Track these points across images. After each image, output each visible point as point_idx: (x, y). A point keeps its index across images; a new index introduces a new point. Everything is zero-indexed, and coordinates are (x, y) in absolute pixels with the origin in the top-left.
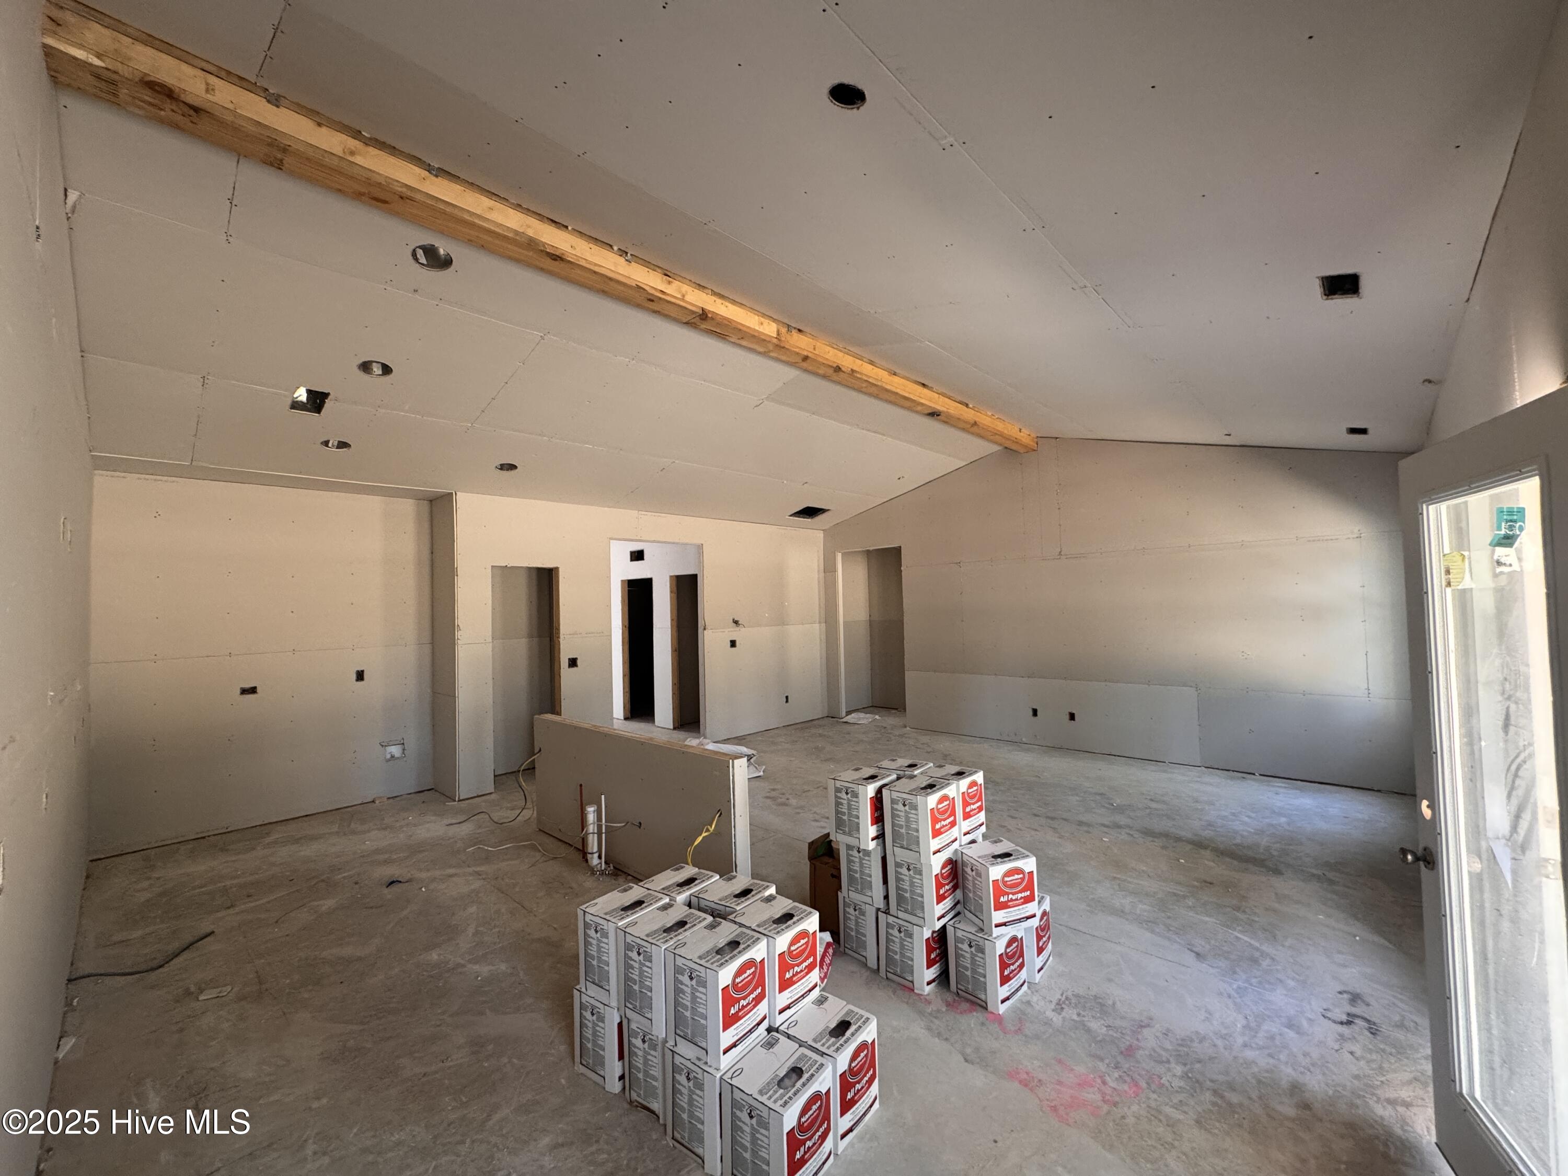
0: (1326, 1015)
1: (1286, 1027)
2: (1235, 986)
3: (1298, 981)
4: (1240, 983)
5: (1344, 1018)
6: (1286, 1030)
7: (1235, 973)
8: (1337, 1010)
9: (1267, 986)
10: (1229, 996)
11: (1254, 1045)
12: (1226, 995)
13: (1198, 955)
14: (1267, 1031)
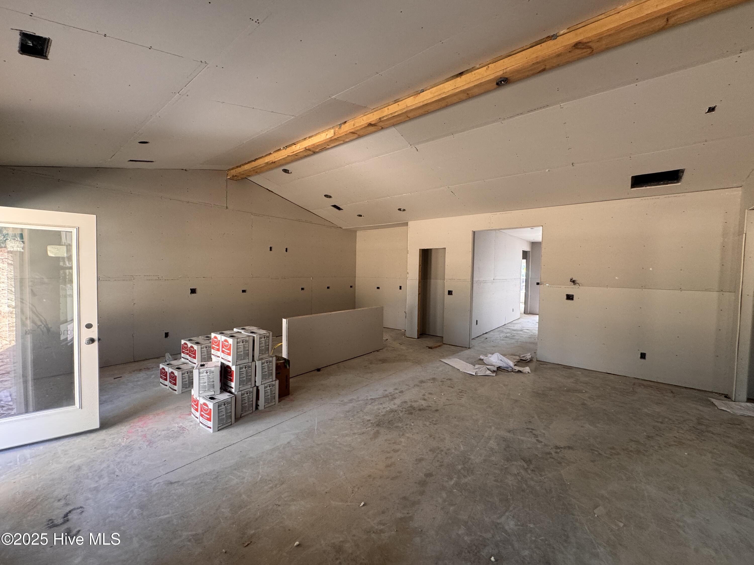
0: (81, 509)
1: (97, 486)
2: (136, 484)
3: (108, 517)
4: (136, 487)
5: (70, 516)
6: (96, 485)
7: (144, 490)
8: (76, 517)
9: (122, 498)
10: (133, 478)
11: (105, 469)
12: (136, 477)
13: (171, 483)
14: (104, 478)
